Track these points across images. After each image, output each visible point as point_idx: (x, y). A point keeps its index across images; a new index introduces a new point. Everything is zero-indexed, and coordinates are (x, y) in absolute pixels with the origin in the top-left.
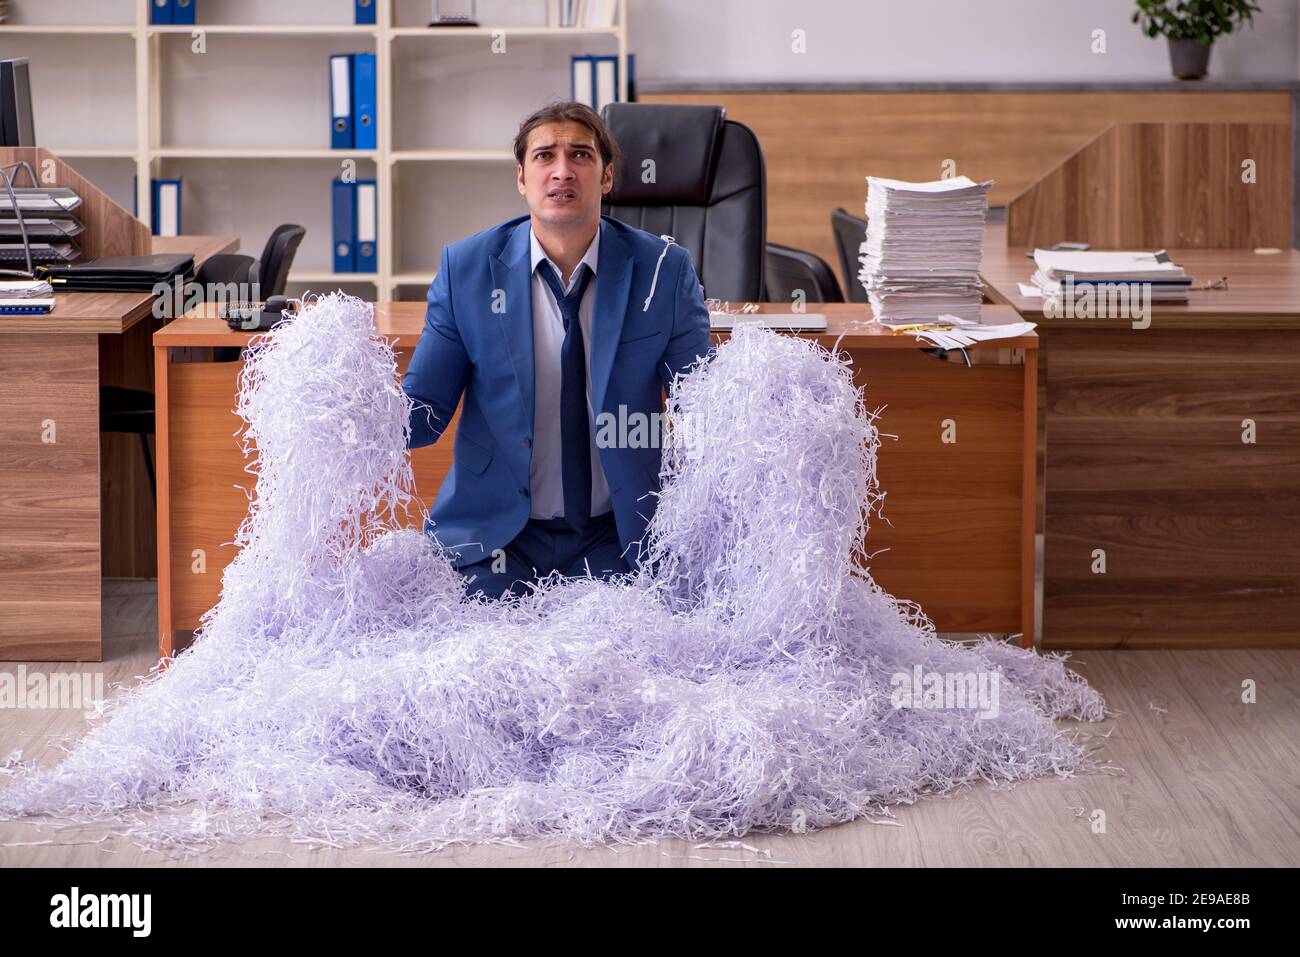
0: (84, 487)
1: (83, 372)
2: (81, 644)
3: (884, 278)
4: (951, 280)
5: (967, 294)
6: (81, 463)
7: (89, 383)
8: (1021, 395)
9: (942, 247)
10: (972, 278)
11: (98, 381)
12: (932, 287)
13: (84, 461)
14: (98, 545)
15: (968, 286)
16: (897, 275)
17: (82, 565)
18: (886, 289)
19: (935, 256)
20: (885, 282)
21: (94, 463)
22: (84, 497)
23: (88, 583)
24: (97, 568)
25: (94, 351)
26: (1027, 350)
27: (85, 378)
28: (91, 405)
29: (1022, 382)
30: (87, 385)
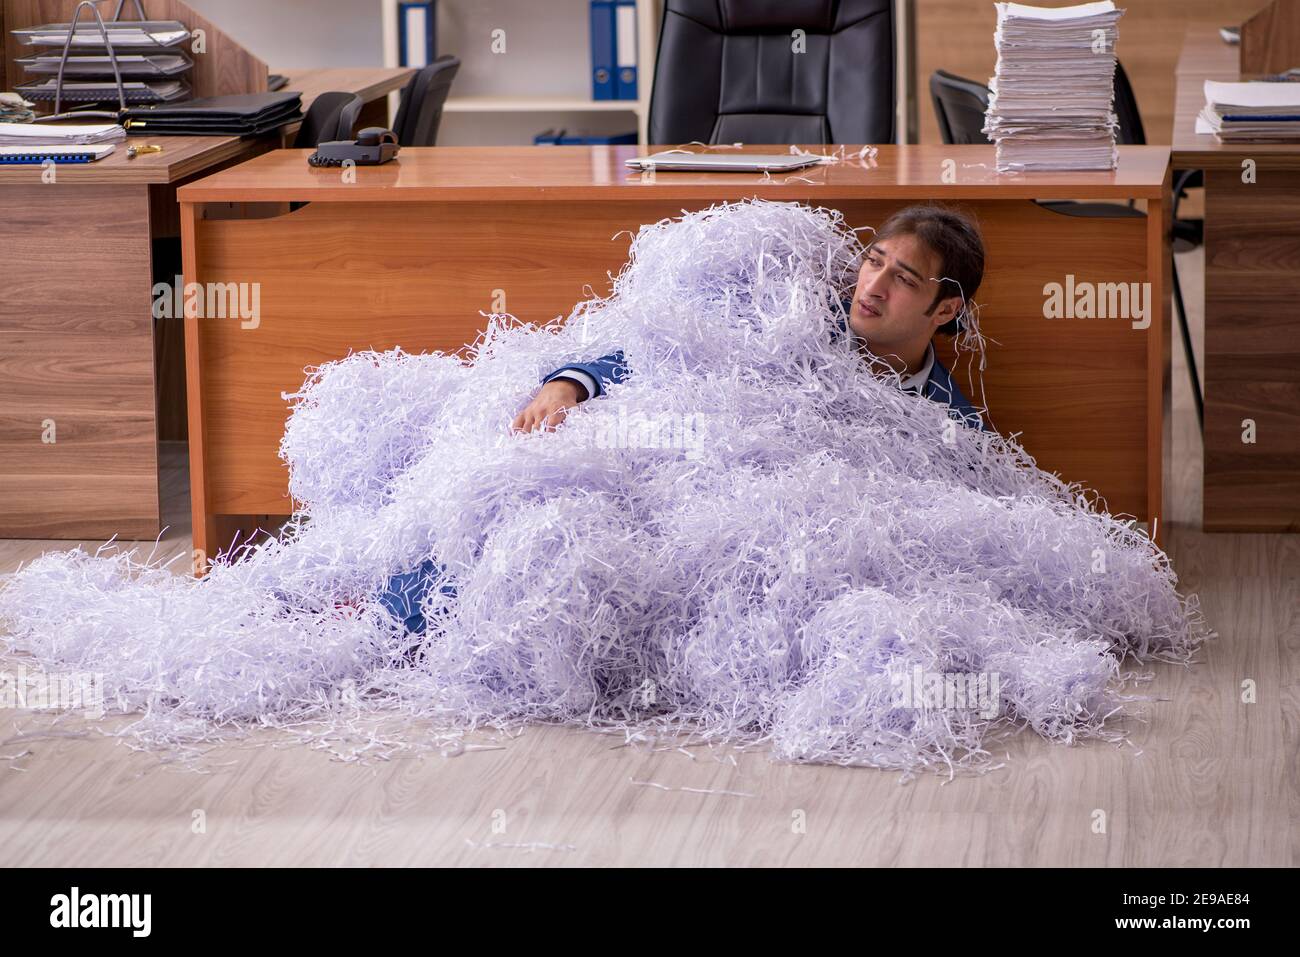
0: (136, 351)
1: (132, 226)
2: (137, 521)
3: (1000, 119)
4: (1076, 120)
5: (1096, 136)
6: (133, 325)
7: (139, 238)
8: (1144, 252)
9: (1067, 83)
10: (1101, 118)
11: (148, 235)
12: (1055, 128)
13: (136, 322)
14: (152, 413)
15: (1095, 127)
16: (1015, 115)
17: (138, 435)
18: (1003, 131)
19: (1058, 94)
20: (1001, 123)
21: (146, 325)
22: (137, 362)
23: (143, 455)
24: (153, 438)
25: (144, 203)
26: (1150, 201)
27: (133, 232)
28: (143, 262)
29: (1145, 236)
30: (136, 240)
